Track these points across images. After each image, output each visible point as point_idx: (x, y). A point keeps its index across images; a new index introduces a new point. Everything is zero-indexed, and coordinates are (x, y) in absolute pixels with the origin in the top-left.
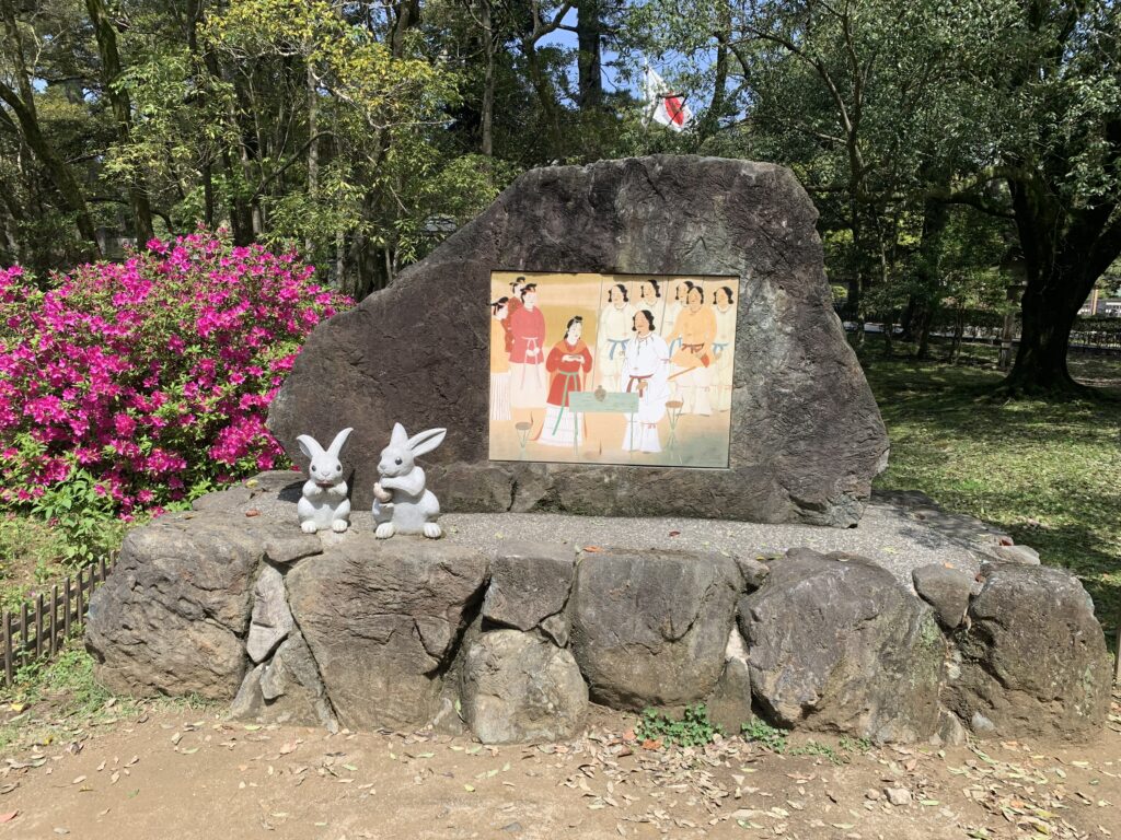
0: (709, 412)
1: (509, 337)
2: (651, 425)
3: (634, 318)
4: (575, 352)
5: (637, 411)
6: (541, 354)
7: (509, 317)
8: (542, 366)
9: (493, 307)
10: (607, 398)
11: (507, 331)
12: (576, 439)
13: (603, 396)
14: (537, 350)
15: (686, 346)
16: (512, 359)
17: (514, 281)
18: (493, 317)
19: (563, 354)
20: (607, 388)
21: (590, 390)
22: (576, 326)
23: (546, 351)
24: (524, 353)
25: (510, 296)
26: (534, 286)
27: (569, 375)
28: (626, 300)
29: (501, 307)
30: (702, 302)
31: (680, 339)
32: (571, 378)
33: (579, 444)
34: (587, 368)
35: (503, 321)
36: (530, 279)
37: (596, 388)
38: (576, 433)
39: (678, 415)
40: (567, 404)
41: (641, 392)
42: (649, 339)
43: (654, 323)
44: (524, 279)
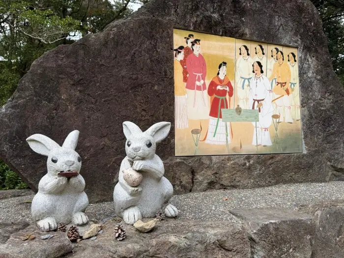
0: (292, 121)
1: (185, 72)
2: (266, 129)
3: (253, 65)
4: (223, 84)
5: (258, 121)
6: (204, 84)
7: (184, 59)
8: (206, 92)
9: (175, 52)
10: (242, 112)
11: (184, 68)
12: (227, 139)
13: (240, 111)
14: (202, 82)
15: (278, 83)
16: (187, 87)
17: (187, 36)
18: (175, 58)
19: (217, 85)
20: (242, 107)
21: (233, 108)
22: (224, 68)
23: (208, 83)
24: (195, 84)
25: (185, 45)
26: (199, 41)
27: (221, 98)
28: (248, 54)
29: (180, 52)
30: (283, 60)
31: (275, 79)
32: (222, 100)
33: (229, 142)
34: (231, 95)
35: (181, 61)
36: (196, 36)
37: (236, 107)
38: (227, 136)
39: (278, 123)
40: (221, 117)
41: (259, 109)
42: (261, 78)
43: (263, 69)
44: (193, 36)
